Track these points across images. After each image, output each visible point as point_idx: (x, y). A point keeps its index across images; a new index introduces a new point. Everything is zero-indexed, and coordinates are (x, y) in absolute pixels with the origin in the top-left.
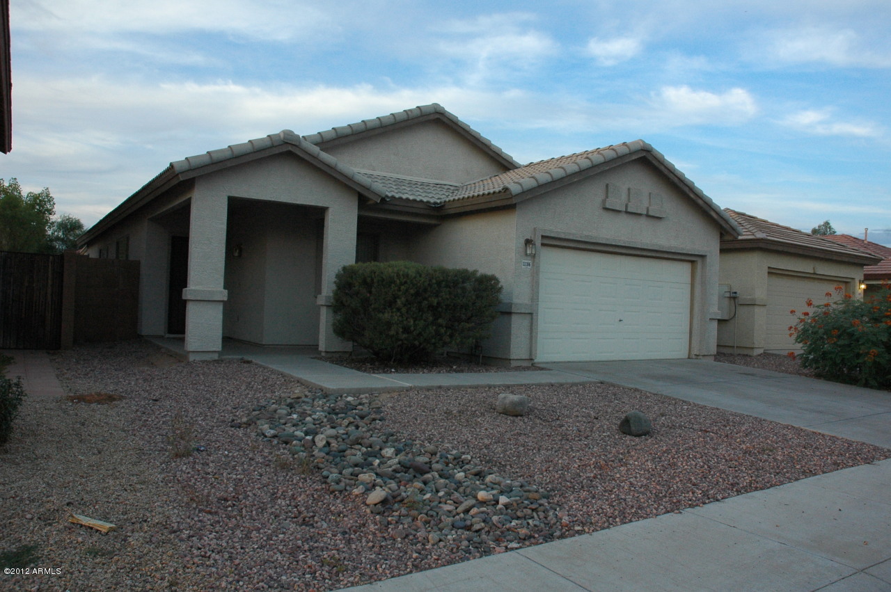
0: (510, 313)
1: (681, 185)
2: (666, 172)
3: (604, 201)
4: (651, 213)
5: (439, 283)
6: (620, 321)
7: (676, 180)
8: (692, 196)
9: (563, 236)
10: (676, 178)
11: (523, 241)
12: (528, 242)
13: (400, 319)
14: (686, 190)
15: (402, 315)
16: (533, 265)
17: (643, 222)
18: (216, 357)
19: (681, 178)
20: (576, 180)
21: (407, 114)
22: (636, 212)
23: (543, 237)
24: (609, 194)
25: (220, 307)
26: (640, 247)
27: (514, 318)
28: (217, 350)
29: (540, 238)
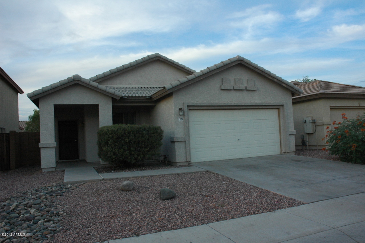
0: (174, 142)
1: (263, 74)
2: (253, 69)
3: (221, 86)
4: (248, 89)
5: (129, 133)
6: (238, 140)
7: (259, 72)
8: (270, 78)
9: (199, 105)
10: (259, 71)
11: (178, 109)
12: (180, 109)
13: (111, 149)
14: (267, 76)
15: (112, 148)
16: (184, 119)
17: (245, 93)
18: (54, 170)
19: (262, 70)
20: (201, 79)
21: (143, 59)
22: (239, 89)
23: (188, 106)
24: (223, 83)
25: (54, 150)
26: (244, 105)
27: (176, 144)
28: (54, 167)
29: (187, 107)
